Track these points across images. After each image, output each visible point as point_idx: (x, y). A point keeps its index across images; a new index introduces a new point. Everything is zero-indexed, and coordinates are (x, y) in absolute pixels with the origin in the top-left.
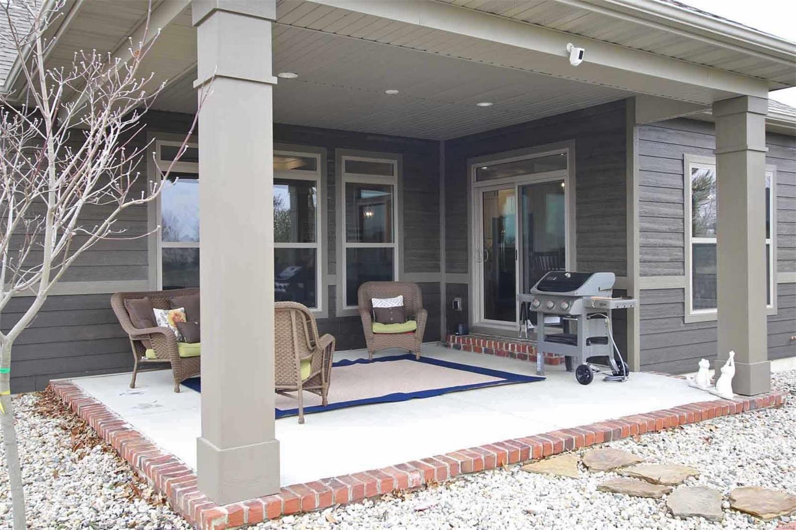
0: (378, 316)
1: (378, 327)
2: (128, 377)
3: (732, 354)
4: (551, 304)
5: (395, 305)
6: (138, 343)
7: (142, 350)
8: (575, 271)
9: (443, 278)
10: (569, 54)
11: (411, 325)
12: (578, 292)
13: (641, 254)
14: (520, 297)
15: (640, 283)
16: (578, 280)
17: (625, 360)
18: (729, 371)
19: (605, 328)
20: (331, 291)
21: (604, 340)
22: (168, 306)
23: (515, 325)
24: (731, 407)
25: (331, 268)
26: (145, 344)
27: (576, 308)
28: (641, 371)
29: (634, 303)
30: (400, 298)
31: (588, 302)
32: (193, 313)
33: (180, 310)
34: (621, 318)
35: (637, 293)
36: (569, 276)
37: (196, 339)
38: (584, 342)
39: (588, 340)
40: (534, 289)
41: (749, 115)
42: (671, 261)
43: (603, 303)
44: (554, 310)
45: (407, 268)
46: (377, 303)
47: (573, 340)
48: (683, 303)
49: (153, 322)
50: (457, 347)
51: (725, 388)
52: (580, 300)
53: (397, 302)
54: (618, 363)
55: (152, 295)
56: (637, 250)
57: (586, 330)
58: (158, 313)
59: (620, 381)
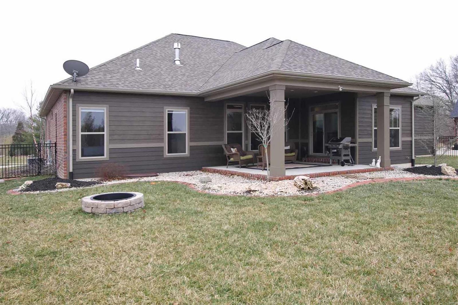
2: (226, 167)
3: (380, 157)
4: (334, 146)
5: (288, 148)
6: (228, 157)
7: (229, 159)
8: (340, 137)
9: (300, 141)
10: (339, 88)
11: (293, 154)
12: (341, 142)
13: (359, 132)
14: (324, 145)
15: (359, 140)
16: (342, 139)
17: (354, 160)
18: (379, 161)
19: (349, 152)
21: (348, 155)
23: (323, 154)
24: (379, 169)
26: (230, 157)
27: (341, 146)
28: (359, 164)
29: (357, 145)
30: (289, 146)
31: (344, 145)
33: (236, 149)
34: (353, 149)
35: (357, 143)
36: (339, 138)
38: (343, 155)
39: (344, 155)
40: (329, 142)
41: (385, 97)
42: (367, 134)
43: (348, 145)
44: (335, 147)
47: (340, 155)
48: (371, 146)
49: (232, 152)
50: (305, 161)
51: (378, 165)
52: (342, 144)
54: (352, 161)
56: (357, 131)
57: (344, 152)
58: (232, 149)
59: (352, 166)
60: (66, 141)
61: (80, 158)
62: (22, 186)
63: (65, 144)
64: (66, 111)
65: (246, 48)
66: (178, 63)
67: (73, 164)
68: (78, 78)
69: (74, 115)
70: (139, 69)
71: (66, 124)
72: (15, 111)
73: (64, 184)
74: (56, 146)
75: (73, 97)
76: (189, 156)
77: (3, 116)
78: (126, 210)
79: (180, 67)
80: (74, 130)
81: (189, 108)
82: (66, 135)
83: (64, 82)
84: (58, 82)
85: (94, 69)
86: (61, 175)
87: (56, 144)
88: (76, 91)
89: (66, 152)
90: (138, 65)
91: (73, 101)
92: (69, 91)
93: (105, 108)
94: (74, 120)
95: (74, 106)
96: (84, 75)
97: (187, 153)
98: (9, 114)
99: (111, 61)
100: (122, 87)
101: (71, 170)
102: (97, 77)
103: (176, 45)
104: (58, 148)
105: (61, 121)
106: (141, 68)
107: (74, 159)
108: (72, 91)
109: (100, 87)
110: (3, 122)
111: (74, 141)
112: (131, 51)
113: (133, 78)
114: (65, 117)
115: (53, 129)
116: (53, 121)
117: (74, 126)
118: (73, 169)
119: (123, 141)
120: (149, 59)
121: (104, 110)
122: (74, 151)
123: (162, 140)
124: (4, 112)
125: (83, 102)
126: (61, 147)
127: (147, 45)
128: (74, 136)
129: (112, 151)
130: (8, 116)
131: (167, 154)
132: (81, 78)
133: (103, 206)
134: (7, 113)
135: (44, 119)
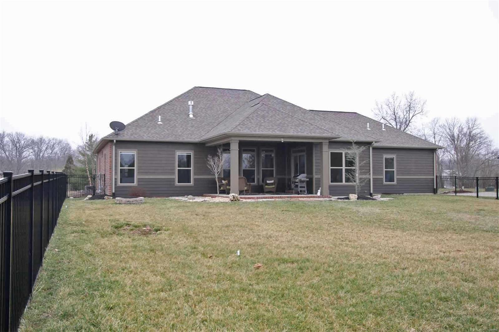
0: (267, 184)
1: (267, 187)
3: (320, 188)
7: (220, 188)
10: (281, 140)
11: (274, 186)
12: (298, 177)
15: (315, 176)
18: (319, 191)
20: (258, 179)
21: (304, 187)
22: (225, 180)
25: (258, 174)
26: (221, 186)
29: (313, 180)
32: (229, 182)
33: (227, 181)
35: (314, 178)
37: (230, 186)
41: (323, 145)
45: (277, 174)
46: (268, 182)
49: (222, 182)
51: (319, 194)
52: (298, 179)
53: (272, 181)
54: (307, 191)
55: (222, 178)
57: (300, 185)
58: (223, 181)
60: (111, 173)
61: (119, 184)
62: (86, 198)
63: (110, 174)
64: (111, 153)
65: (260, 96)
66: (191, 116)
67: (115, 188)
68: (119, 132)
69: (116, 156)
70: (160, 123)
71: (111, 162)
72: (60, 142)
73: (109, 197)
74: (105, 177)
75: (116, 145)
76: (193, 185)
77: (47, 147)
78: (134, 202)
79: (192, 119)
80: (116, 166)
81: (193, 151)
82: (111, 169)
83: (110, 135)
84: (106, 135)
85: (129, 125)
86: (108, 193)
87: (104, 175)
88: (117, 141)
89: (111, 179)
90: (160, 120)
91: (115, 147)
92: (113, 141)
93: (135, 152)
94: (116, 160)
95: (116, 150)
96: (122, 130)
97: (192, 183)
98: (54, 145)
99: (141, 118)
100: (146, 138)
101: (114, 192)
102: (131, 131)
103: (189, 103)
104: (106, 178)
105: (108, 160)
106: (162, 122)
107: (116, 184)
108: (115, 141)
109: (132, 138)
110: (48, 154)
111: (116, 173)
112: (157, 108)
113: (155, 130)
114: (110, 157)
115: (102, 164)
116: (103, 159)
117: (116, 163)
118: (115, 191)
119: (147, 173)
120: (170, 114)
121: (134, 153)
122: (116, 179)
123: (173, 173)
124: (49, 142)
125: (121, 148)
126: (107, 177)
127: (171, 101)
128: (116, 169)
129: (139, 180)
130: (53, 148)
131: (177, 184)
132: (120, 132)
133: (124, 200)
134: (52, 144)
135: (95, 156)
